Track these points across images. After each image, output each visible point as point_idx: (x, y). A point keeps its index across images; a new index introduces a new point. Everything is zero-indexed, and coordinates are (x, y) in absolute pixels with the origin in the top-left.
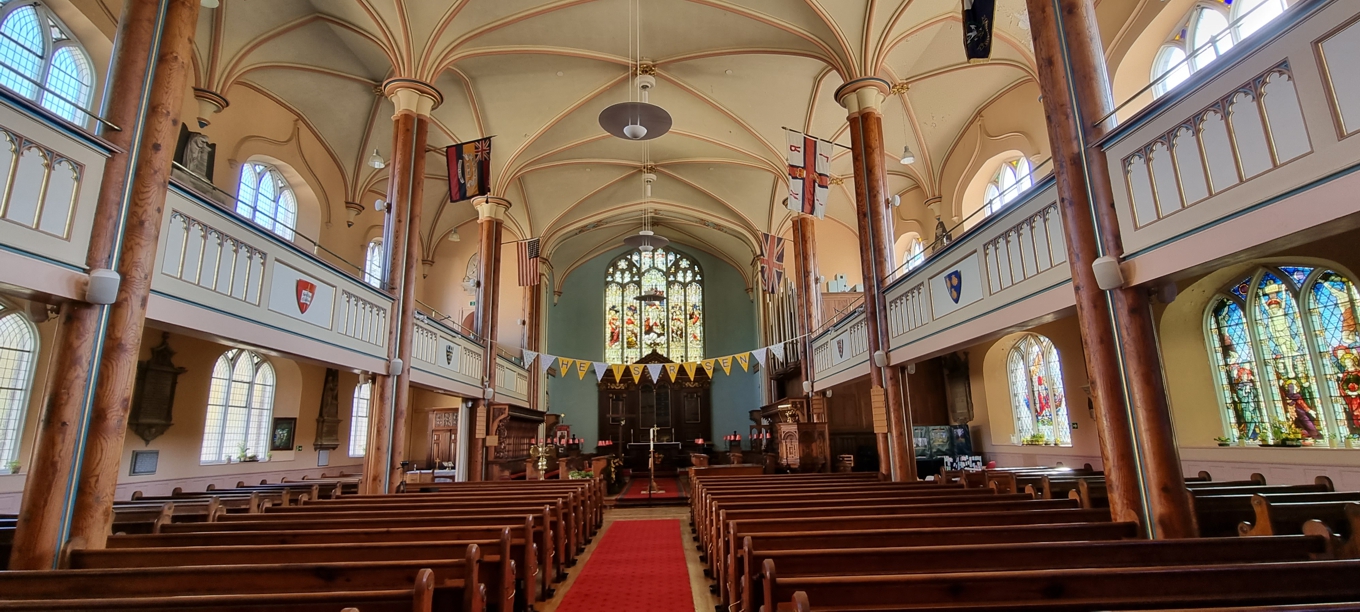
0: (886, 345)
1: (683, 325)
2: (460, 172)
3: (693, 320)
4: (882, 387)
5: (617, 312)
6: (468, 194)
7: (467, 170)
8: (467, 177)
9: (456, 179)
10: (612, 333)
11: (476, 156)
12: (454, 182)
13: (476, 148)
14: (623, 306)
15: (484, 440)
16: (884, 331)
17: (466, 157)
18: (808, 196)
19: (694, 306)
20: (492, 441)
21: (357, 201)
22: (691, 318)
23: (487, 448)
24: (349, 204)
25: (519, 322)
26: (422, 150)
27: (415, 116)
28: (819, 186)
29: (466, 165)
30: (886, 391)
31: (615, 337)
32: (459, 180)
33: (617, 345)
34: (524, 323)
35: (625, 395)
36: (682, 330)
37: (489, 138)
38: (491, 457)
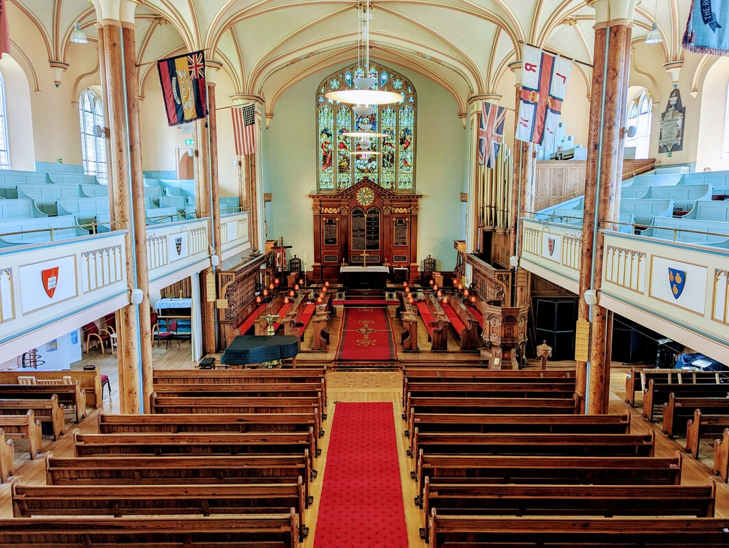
0: (597, 283)
1: (394, 150)
2: (175, 91)
3: (404, 145)
4: (588, 321)
5: (329, 135)
6: (186, 118)
7: (182, 90)
8: (183, 97)
9: (171, 100)
10: (325, 157)
11: (191, 72)
12: (171, 104)
13: (189, 64)
14: (335, 129)
15: (215, 303)
16: (598, 270)
17: (179, 72)
18: (538, 123)
19: (406, 130)
20: (223, 304)
21: (61, 59)
22: (402, 143)
23: (218, 310)
24: (54, 63)
25: (235, 163)
26: (132, 66)
27: (119, 25)
28: (552, 111)
29: (181, 83)
30: (591, 325)
31: (327, 162)
32: (175, 101)
33: (330, 170)
34: (240, 164)
35: (337, 219)
36: (393, 155)
37: (202, 52)
38: (222, 318)
